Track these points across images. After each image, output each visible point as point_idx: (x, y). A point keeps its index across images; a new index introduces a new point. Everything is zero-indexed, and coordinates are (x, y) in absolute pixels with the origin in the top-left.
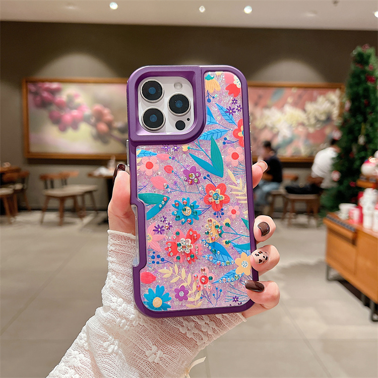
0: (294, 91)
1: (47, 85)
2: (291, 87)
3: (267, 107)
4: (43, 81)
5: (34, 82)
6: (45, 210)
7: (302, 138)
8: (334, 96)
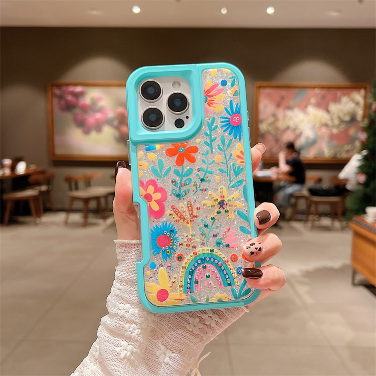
0: (317, 91)
1: (71, 89)
2: (314, 87)
3: (289, 108)
4: (68, 85)
5: (59, 86)
6: (69, 211)
7: (326, 139)
8: (359, 96)
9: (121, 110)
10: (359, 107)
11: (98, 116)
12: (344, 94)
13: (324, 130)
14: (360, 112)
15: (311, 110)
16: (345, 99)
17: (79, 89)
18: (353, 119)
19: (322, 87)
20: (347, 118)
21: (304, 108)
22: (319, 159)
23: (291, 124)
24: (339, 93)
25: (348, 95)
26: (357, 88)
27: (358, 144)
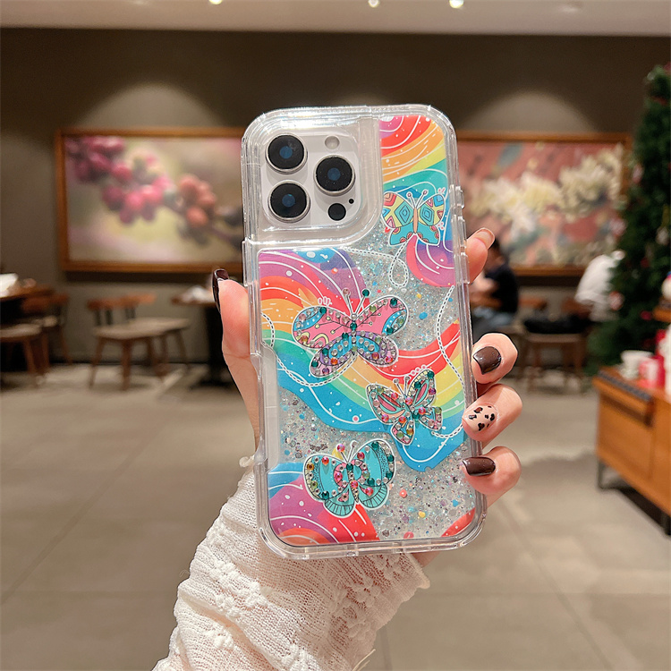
0: (539, 147)
1: (99, 141)
2: (534, 141)
3: (490, 177)
4: (92, 134)
5: (76, 136)
6: (96, 362)
7: (554, 233)
8: (612, 157)
9: (189, 179)
10: (613, 176)
11: (148, 190)
12: (587, 153)
13: (551, 216)
14: (615, 185)
15: (529, 181)
16: (588, 162)
17: (112, 142)
18: (602, 197)
19: (549, 141)
20: (592, 196)
21: (516, 178)
22: (543, 268)
23: (494, 206)
24: (578, 151)
25: (594, 154)
26: (609, 141)
27: (610, 241)
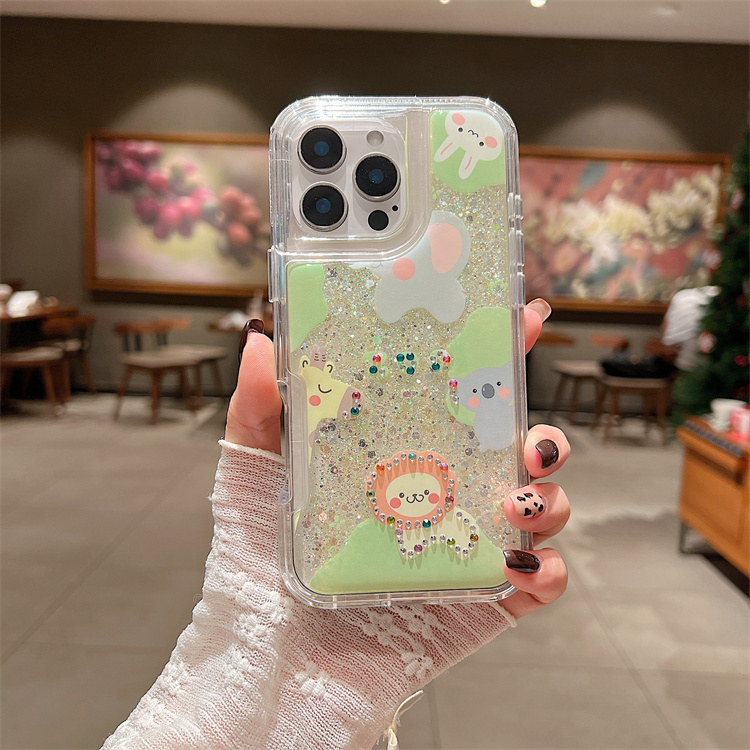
0: (626, 167)
1: (133, 147)
2: (620, 160)
3: (570, 199)
4: (126, 138)
5: (108, 140)
6: (123, 392)
7: (640, 264)
8: (708, 181)
9: (231, 192)
10: (709, 201)
11: (186, 203)
12: (680, 176)
13: (637, 245)
14: (710, 212)
15: (613, 205)
16: (680, 186)
17: (147, 148)
18: (695, 225)
19: (637, 160)
20: (684, 224)
21: (598, 201)
22: (626, 303)
23: (572, 231)
24: (670, 172)
25: (688, 176)
26: (705, 163)
27: (703, 275)
